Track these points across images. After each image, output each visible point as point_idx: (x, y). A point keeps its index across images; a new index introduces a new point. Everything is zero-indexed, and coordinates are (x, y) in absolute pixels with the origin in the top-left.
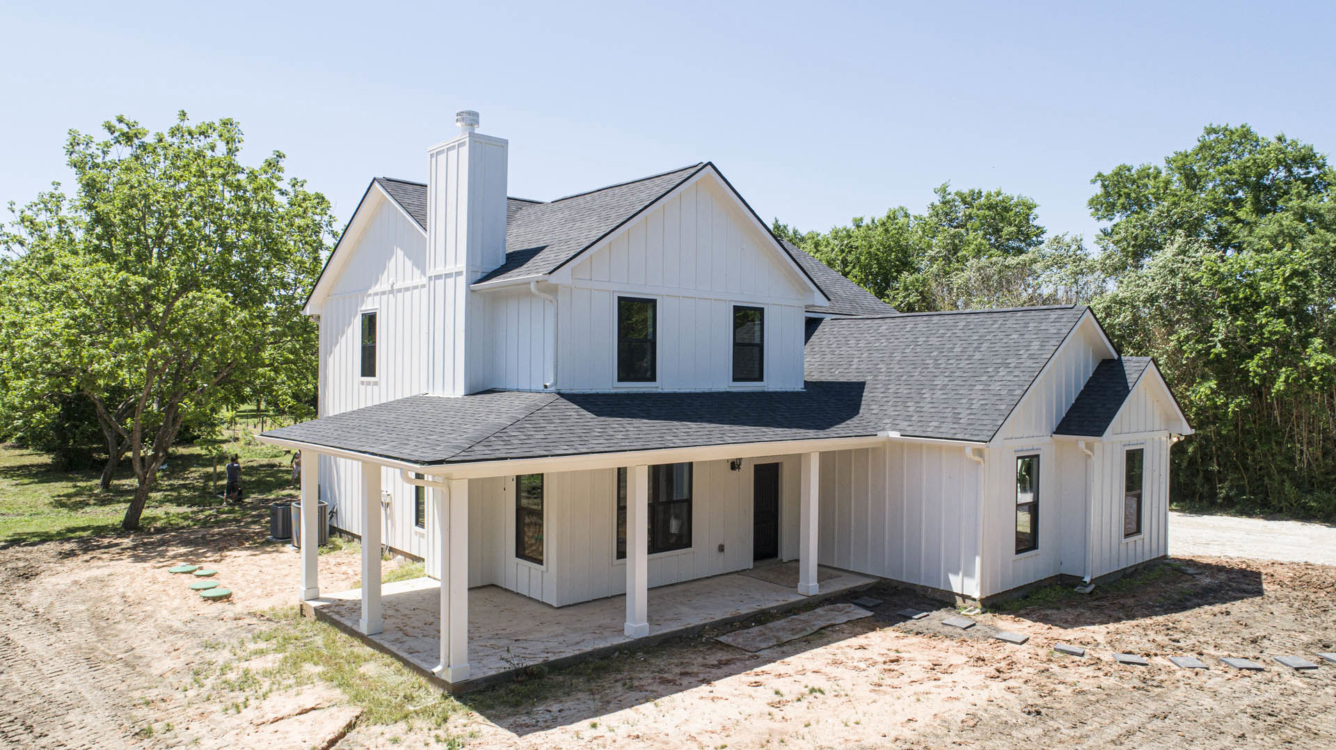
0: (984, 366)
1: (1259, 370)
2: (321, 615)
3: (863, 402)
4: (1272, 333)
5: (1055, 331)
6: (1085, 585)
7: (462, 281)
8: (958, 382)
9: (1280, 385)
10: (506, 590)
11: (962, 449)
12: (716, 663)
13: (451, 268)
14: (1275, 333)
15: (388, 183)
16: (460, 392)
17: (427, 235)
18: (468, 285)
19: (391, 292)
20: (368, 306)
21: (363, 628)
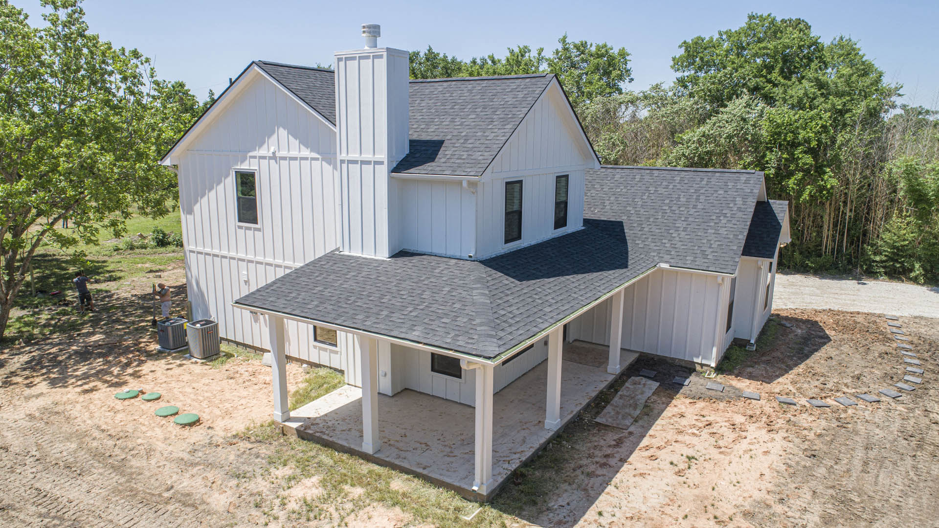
1: (795, 187)
2: (303, 435)
3: (627, 238)
4: (804, 164)
5: (749, 191)
6: (752, 345)
9: (806, 196)
10: (421, 393)
11: (717, 277)
12: (614, 443)
13: (367, 156)
15: (264, 65)
16: (383, 254)
17: (337, 130)
18: (388, 173)
20: (245, 167)
21: (368, 447)
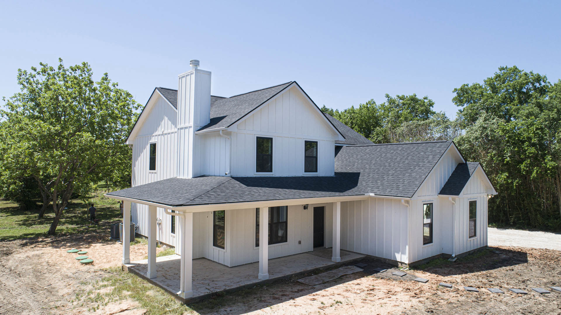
0: (410, 166)
1: (525, 168)
2: (131, 270)
3: (359, 181)
4: (530, 153)
5: (439, 151)
6: (453, 258)
7: (192, 130)
8: (399, 172)
9: (534, 174)
10: (209, 260)
11: (400, 201)
12: (297, 290)
13: (187, 125)
14: (531, 153)
15: (162, 90)
16: (190, 176)
17: (178, 112)
18: (194, 132)
19: (162, 135)
20: (153, 141)
21: (148, 276)
